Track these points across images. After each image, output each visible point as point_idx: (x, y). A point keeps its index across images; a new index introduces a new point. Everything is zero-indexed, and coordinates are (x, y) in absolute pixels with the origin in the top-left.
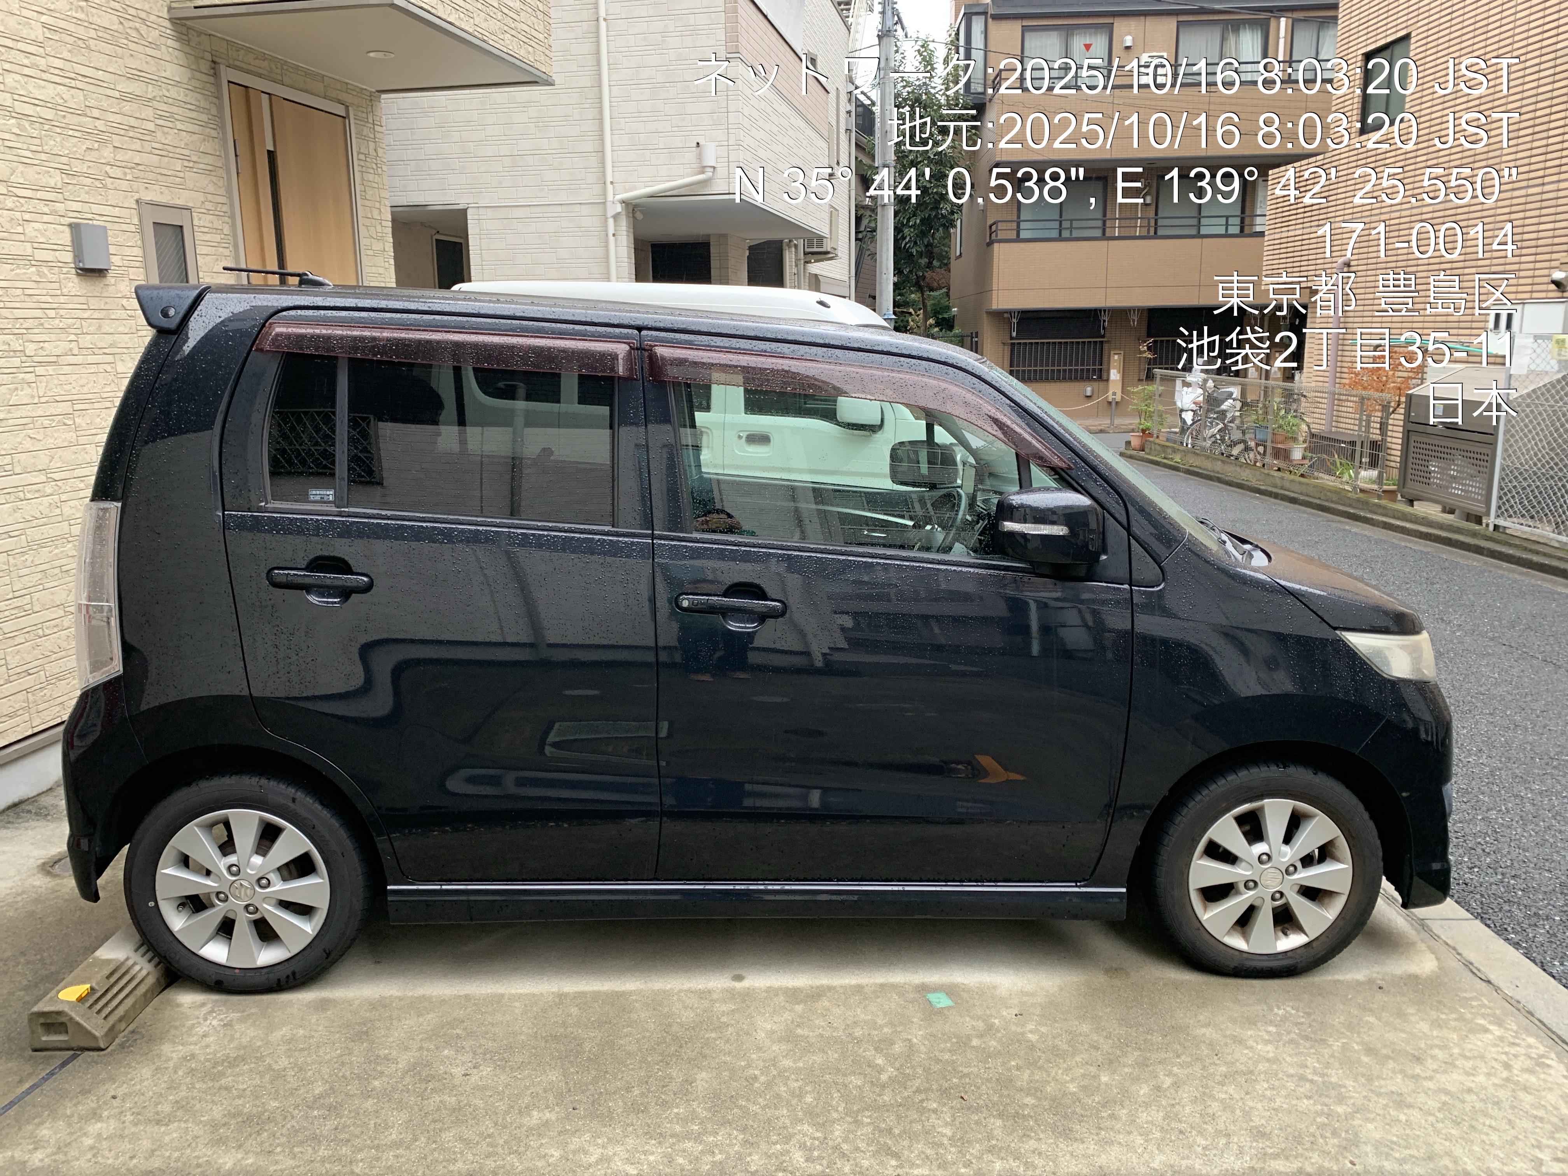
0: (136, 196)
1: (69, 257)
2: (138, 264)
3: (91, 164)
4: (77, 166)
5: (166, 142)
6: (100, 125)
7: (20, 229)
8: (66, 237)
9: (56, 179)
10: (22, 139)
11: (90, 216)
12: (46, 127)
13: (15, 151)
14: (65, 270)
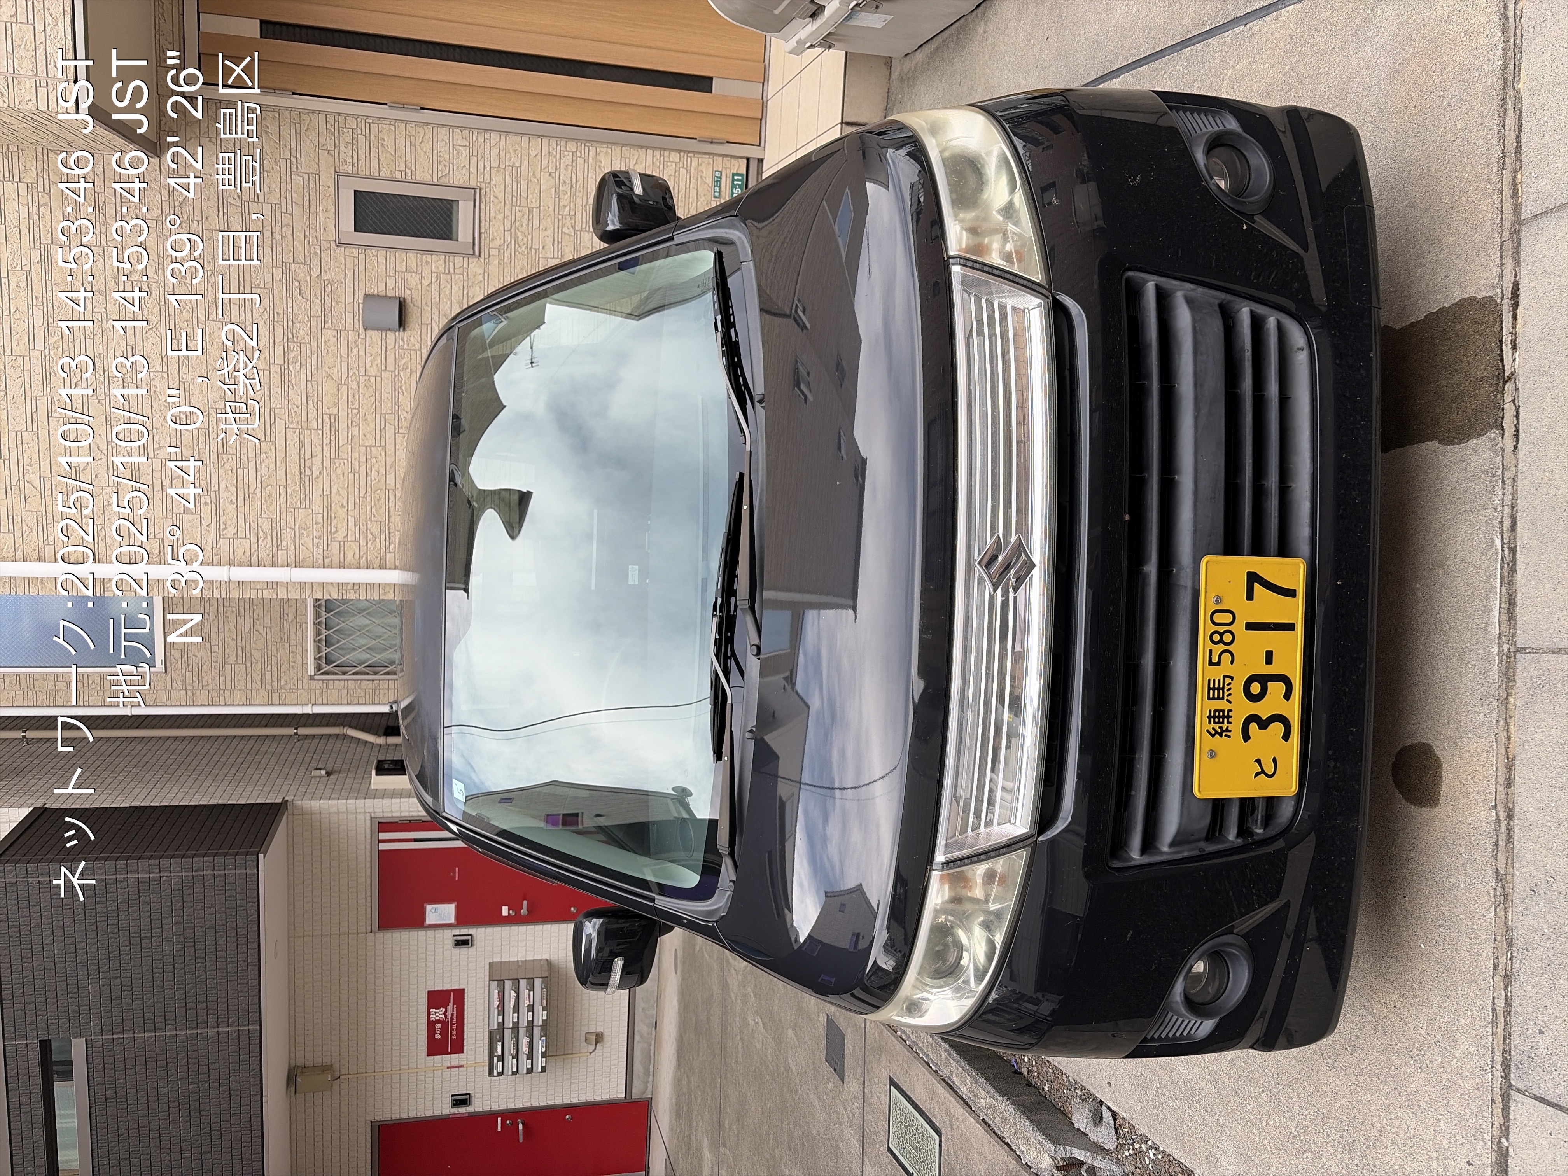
0: (333, 243)
1: (391, 336)
2: (393, 258)
3: (313, 295)
4: (317, 309)
5: (278, 191)
6: (278, 275)
7: (373, 379)
8: (374, 335)
9: (330, 334)
10: (304, 363)
11: (356, 305)
12: (290, 336)
13: (314, 372)
14: (401, 343)
